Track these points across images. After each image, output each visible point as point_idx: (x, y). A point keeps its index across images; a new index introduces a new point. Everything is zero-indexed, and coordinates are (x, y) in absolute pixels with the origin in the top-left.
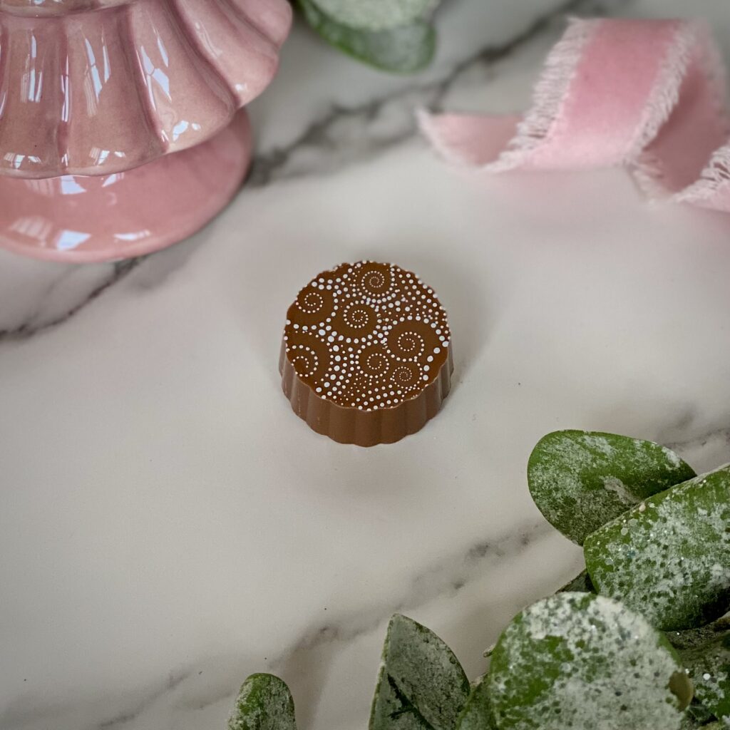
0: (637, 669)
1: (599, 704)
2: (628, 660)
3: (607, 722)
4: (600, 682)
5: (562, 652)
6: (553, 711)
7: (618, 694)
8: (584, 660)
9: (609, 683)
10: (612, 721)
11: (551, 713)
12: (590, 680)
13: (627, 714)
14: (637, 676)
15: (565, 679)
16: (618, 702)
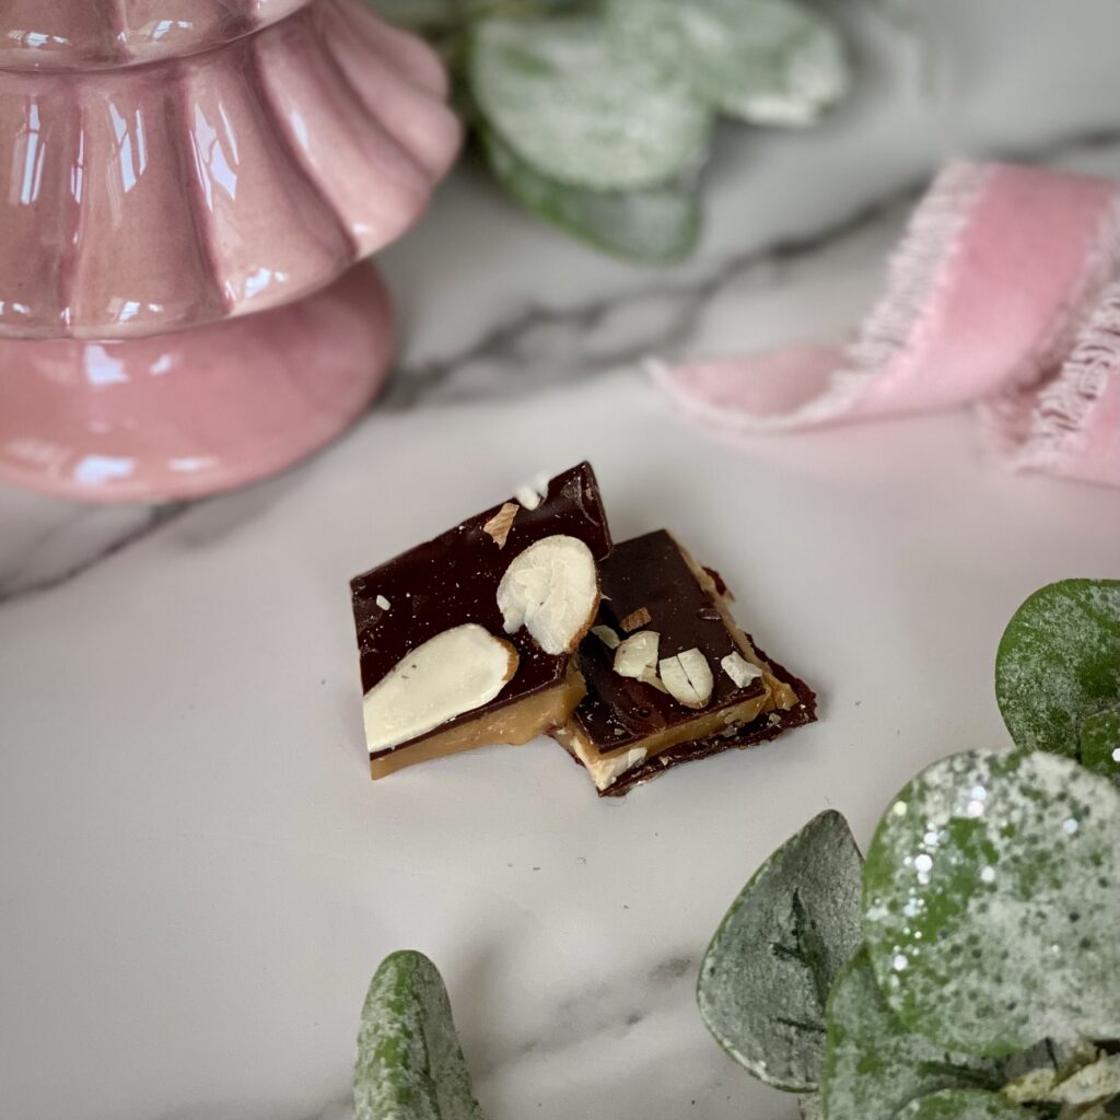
0: (1104, 871)
1: (1044, 940)
2: (1087, 854)
3: (1059, 973)
4: (1043, 897)
5: (979, 847)
6: (970, 954)
7: (1074, 917)
8: (1016, 859)
9: (1059, 898)
10: (1068, 972)
11: (966, 957)
12: (1026, 895)
13: (1091, 955)
14: (1103, 883)
15: (987, 894)
16: (1075, 933)
